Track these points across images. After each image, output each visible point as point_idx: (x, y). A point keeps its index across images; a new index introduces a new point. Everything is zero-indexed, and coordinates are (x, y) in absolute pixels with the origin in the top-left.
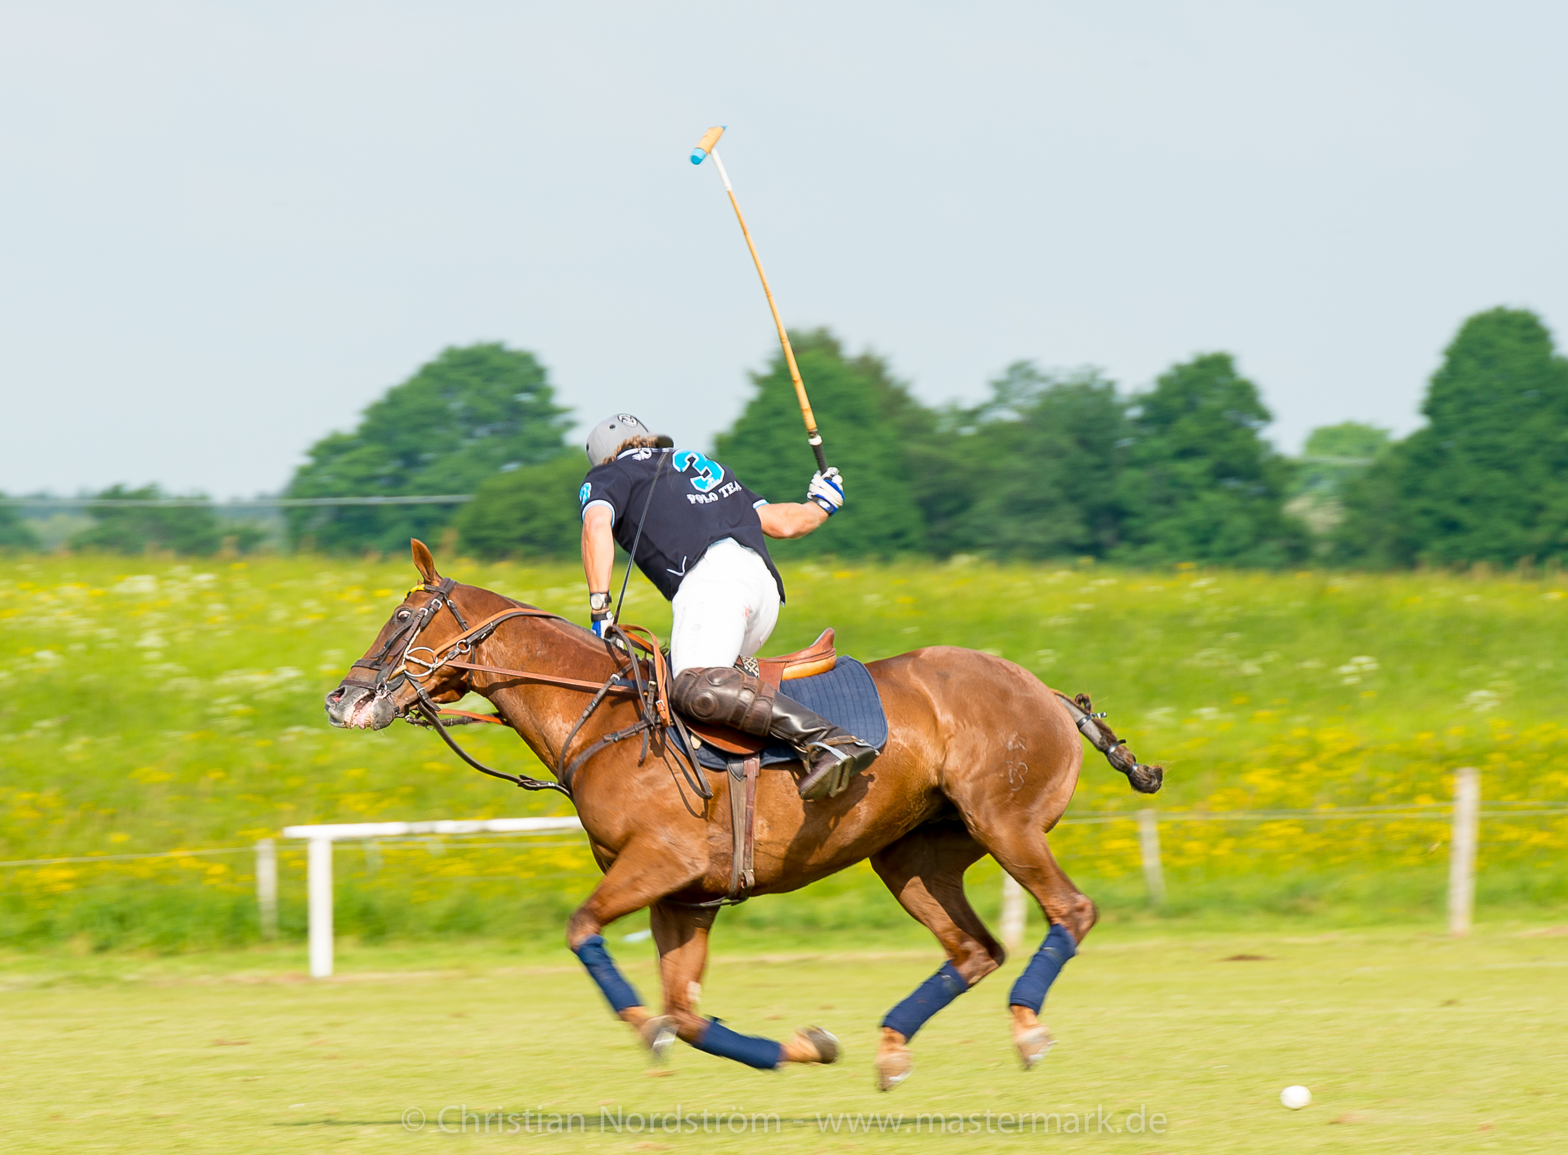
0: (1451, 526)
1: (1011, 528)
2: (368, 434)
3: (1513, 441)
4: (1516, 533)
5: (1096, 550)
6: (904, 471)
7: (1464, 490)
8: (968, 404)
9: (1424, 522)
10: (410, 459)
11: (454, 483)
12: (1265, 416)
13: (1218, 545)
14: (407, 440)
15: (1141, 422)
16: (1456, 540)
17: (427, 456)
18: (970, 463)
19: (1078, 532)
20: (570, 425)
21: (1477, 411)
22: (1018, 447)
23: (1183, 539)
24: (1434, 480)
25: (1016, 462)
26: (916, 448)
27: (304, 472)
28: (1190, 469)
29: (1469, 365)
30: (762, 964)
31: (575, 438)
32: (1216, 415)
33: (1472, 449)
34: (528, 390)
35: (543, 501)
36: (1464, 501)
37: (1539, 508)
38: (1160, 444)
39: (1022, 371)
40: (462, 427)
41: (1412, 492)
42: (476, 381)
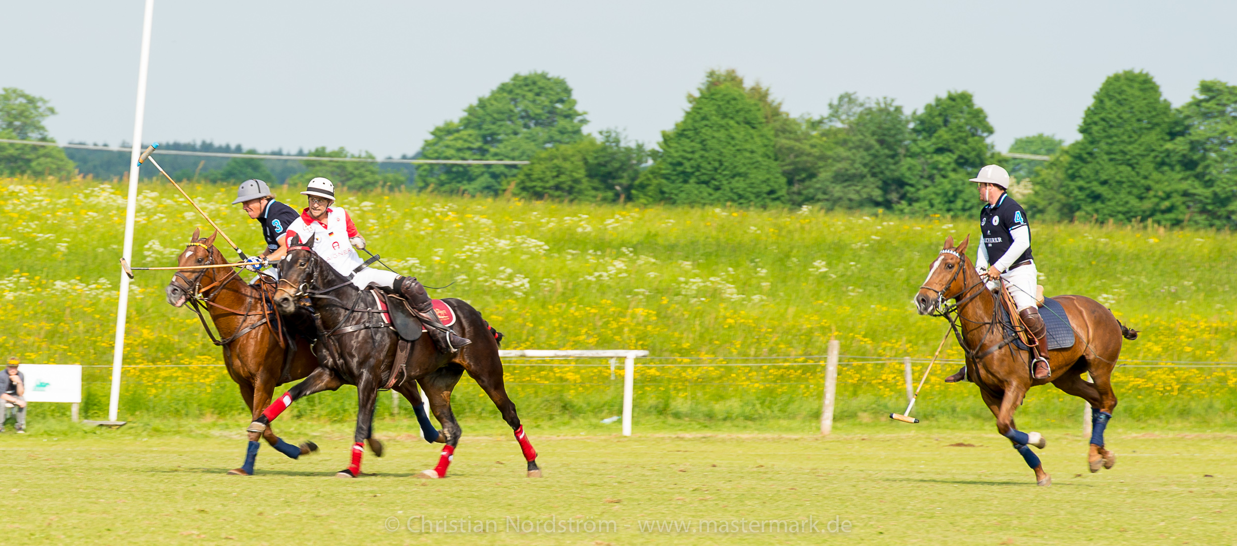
0: (1096, 197)
1: (837, 190)
2: (467, 124)
3: (1134, 149)
4: (1134, 202)
5: (888, 205)
6: (778, 155)
7: (1104, 177)
8: (816, 117)
9: (1081, 195)
10: (490, 139)
11: (516, 154)
12: (990, 131)
13: (959, 204)
14: (488, 127)
15: (914, 130)
16: (1098, 205)
17: (500, 137)
18: (816, 151)
19: (877, 194)
20: (584, 121)
21: (1113, 131)
22: (844, 143)
23: (937, 201)
24: (1086, 170)
25: (842, 151)
26: (784, 141)
27: (428, 144)
28: (943, 160)
29: (1108, 104)
30: (682, 439)
31: (585, 130)
32: (960, 128)
33: (1108, 153)
34: (561, 101)
35: (567, 165)
36: (1104, 183)
37: (1148, 189)
38: (928, 144)
39: (848, 99)
40: (521, 122)
41: (1073, 177)
42: (530, 95)
